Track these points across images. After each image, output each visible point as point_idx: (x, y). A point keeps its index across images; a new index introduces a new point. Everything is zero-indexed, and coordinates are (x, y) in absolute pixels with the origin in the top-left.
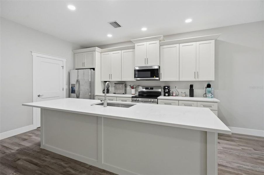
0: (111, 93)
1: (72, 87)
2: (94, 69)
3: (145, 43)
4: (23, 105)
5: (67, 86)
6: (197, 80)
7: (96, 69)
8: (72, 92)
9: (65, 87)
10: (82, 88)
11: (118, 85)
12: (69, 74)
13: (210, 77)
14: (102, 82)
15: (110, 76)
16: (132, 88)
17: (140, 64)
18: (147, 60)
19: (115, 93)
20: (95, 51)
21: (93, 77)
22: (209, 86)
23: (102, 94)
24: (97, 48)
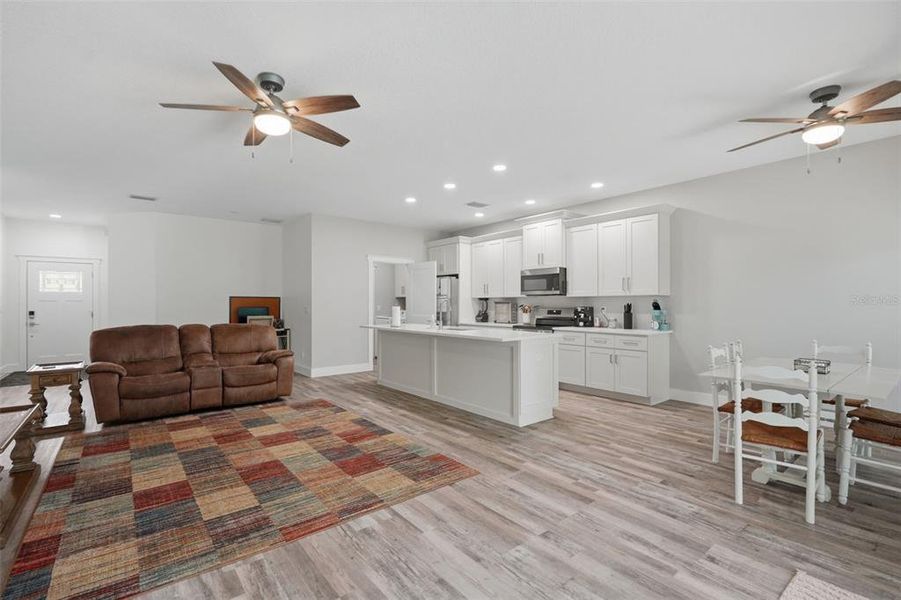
0: (491, 322)
2: (457, 276)
6: (628, 294)
7: (460, 276)
11: (501, 305)
13: (647, 287)
14: (474, 299)
15: (486, 288)
16: (525, 311)
17: (532, 265)
18: (541, 257)
19: (495, 322)
20: (458, 243)
21: (455, 290)
22: (656, 306)
23: (474, 322)
24: (462, 238)
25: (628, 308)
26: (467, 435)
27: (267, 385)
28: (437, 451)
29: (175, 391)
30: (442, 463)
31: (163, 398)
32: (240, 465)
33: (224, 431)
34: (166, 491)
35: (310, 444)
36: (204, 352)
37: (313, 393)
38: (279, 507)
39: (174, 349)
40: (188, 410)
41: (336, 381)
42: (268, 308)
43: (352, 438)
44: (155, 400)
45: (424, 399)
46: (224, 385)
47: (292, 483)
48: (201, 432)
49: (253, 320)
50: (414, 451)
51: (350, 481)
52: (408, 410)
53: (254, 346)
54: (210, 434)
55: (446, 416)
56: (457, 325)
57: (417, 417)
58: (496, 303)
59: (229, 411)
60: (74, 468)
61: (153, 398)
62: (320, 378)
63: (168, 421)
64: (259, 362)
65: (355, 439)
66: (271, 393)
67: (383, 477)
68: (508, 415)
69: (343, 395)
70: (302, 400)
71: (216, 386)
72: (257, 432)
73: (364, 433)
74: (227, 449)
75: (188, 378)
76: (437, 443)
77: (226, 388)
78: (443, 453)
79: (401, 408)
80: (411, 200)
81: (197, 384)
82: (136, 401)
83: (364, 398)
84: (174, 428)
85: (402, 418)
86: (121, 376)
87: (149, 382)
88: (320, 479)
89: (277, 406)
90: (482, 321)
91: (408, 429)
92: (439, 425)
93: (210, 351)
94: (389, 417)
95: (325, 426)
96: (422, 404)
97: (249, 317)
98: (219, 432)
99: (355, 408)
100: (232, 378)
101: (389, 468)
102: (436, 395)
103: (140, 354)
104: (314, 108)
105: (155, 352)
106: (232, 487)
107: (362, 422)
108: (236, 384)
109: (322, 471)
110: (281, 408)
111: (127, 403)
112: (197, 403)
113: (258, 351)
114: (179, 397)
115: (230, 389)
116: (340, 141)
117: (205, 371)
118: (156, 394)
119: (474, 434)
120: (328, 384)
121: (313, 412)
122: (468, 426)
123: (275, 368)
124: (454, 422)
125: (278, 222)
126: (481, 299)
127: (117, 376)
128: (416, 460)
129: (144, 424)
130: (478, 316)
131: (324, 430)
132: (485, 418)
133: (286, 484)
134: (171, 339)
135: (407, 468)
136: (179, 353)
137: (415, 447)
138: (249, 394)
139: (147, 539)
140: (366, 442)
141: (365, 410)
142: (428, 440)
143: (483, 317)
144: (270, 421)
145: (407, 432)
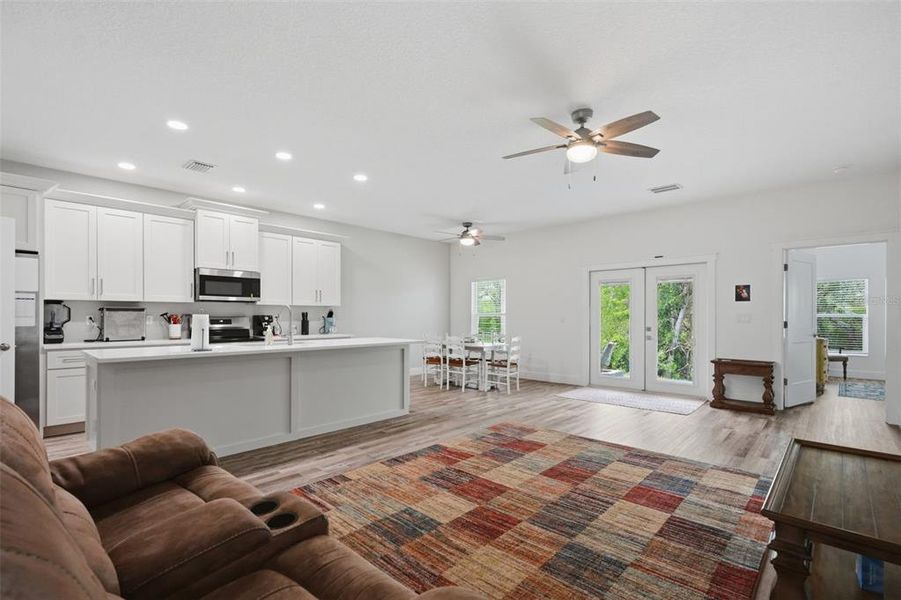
3: (226, 216)
6: (319, 304)
11: (121, 312)
13: (332, 300)
15: (97, 284)
17: (214, 263)
18: (231, 257)
19: (106, 340)
22: (330, 314)
25: (305, 315)
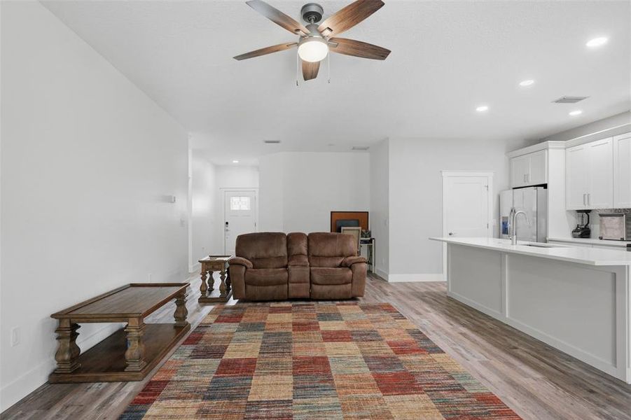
0: (595, 238)
1: (503, 223)
2: (545, 186)
4: (430, 239)
5: (495, 220)
7: (550, 186)
8: (504, 230)
9: (492, 221)
10: (521, 223)
11: (609, 218)
12: (499, 197)
14: (569, 211)
15: (586, 198)
19: (601, 238)
20: (547, 149)
21: (542, 202)
23: (570, 238)
24: (551, 143)
26: (538, 376)
27: (344, 286)
28: (491, 389)
29: (279, 283)
30: (492, 408)
31: (270, 287)
32: (298, 354)
33: (303, 320)
34: (239, 364)
35: (360, 346)
36: (301, 254)
37: (384, 297)
38: (304, 408)
39: (283, 251)
40: (286, 298)
41: (409, 287)
42: (358, 220)
43: (401, 349)
44: (266, 287)
45: (493, 319)
46: (312, 282)
47: (327, 384)
48: (287, 318)
49: (346, 230)
50: (461, 382)
51: (378, 399)
52: (470, 329)
53: (338, 252)
54: (291, 321)
55: (516, 344)
56: (546, 242)
57: (478, 339)
58: (601, 215)
59: (314, 303)
60: (205, 330)
61: (265, 286)
62: (395, 283)
63: (273, 305)
64: (341, 266)
65: (403, 352)
66: (346, 293)
67: (416, 405)
68: (609, 363)
69: (409, 302)
70: (372, 302)
71: (305, 282)
72: (325, 326)
73: (415, 346)
74: (297, 336)
75: (286, 274)
76: (494, 378)
77: (313, 285)
78: (498, 394)
79: (464, 325)
80: (482, 109)
81: (293, 279)
82: (254, 287)
83: (429, 309)
84: (274, 310)
85: (461, 337)
86: (246, 268)
87: (261, 274)
88: (352, 387)
89: (350, 305)
90: (582, 236)
91: (463, 352)
92: (503, 355)
93: (306, 254)
94: (447, 333)
95: (381, 332)
96: (490, 324)
97: (342, 228)
98: (298, 321)
99: (416, 317)
100: (317, 278)
101: (425, 395)
102: (507, 316)
103: (262, 254)
104: (344, 24)
105: (271, 252)
106: (282, 374)
107: (417, 334)
108: (320, 283)
109: (358, 379)
110: (352, 307)
111: (249, 287)
112: (293, 294)
113: (342, 256)
114: (280, 287)
115: (317, 286)
116: (382, 53)
117: (299, 269)
118: (267, 284)
119: (550, 378)
120: (402, 290)
121: (376, 315)
122: (542, 365)
123: (350, 272)
124: (525, 355)
125: (365, 149)
126: (579, 211)
127: (244, 268)
128: (460, 394)
129: (258, 304)
130: (576, 231)
131: (377, 335)
132: (570, 359)
133: (322, 384)
134: (281, 243)
135: (446, 402)
136: (286, 254)
137: (464, 376)
138: (329, 292)
139: (206, 404)
140: (413, 358)
141: (425, 321)
142: (484, 371)
143: (584, 232)
144: (338, 317)
145: (462, 355)
